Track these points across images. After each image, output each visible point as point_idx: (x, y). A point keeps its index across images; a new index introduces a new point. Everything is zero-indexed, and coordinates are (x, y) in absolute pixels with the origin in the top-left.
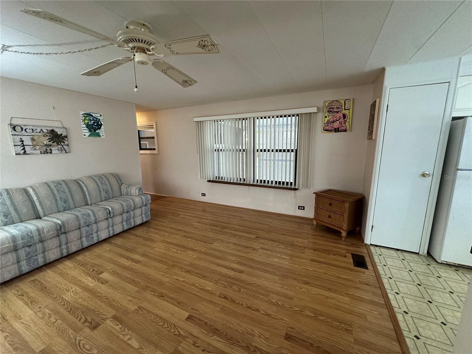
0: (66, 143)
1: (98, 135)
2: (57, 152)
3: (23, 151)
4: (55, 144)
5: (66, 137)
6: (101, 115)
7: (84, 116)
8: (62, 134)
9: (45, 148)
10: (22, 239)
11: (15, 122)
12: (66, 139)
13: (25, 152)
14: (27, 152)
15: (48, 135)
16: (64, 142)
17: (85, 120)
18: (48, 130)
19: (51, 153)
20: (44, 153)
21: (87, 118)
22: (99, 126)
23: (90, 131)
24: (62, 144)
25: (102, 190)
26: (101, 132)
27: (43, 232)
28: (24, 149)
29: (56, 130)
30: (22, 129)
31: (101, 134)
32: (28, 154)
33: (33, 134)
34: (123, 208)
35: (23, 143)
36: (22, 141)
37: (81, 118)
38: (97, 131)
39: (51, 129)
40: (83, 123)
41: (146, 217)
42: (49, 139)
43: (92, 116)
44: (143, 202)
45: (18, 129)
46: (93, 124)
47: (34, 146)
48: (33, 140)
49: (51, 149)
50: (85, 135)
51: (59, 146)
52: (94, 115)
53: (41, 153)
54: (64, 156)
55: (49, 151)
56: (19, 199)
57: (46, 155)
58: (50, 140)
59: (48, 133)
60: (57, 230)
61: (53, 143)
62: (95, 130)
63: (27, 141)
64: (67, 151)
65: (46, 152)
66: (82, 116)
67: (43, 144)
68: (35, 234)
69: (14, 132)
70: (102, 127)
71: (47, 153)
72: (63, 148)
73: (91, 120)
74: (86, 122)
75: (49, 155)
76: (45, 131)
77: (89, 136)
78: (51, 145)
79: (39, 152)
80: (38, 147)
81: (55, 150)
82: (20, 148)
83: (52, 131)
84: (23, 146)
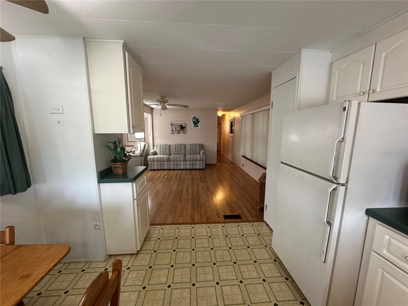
0: (185, 129)
1: (197, 126)
2: (182, 133)
4: (182, 130)
5: (185, 127)
6: (200, 117)
9: (178, 131)
10: (159, 159)
11: (172, 123)
16: (184, 129)
17: (193, 120)
19: (180, 133)
21: (194, 119)
22: (198, 122)
23: (194, 124)
25: (192, 150)
26: (199, 125)
28: (173, 132)
29: (182, 125)
31: (199, 126)
33: (176, 126)
34: (191, 159)
36: (173, 129)
38: (197, 124)
39: (181, 124)
41: (202, 166)
43: (196, 118)
44: (200, 159)
45: (172, 125)
46: (196, 122)
47: (176, 131)
48: (176, 128)
50: (192, 126)
52: (196, 117)
54: (184, 134)
55: (179, 133)
56: (167, 147)
58: (180, 128)
60: (168, 159)
62: (196, 125)
63: (174, 129)
65: (178, 133)
66: (192, 118)
68: (162, 158)
69: (171, 126)
70: (200, 122)
72: (184, 132)
73: (195, 120)
74: (193, 121)
76: (179, 125)
77: (194, 127)
78: (180, 130)
79: (176, 133)
82: (172, 131)
83: (181, 125)
84: (173, 131)
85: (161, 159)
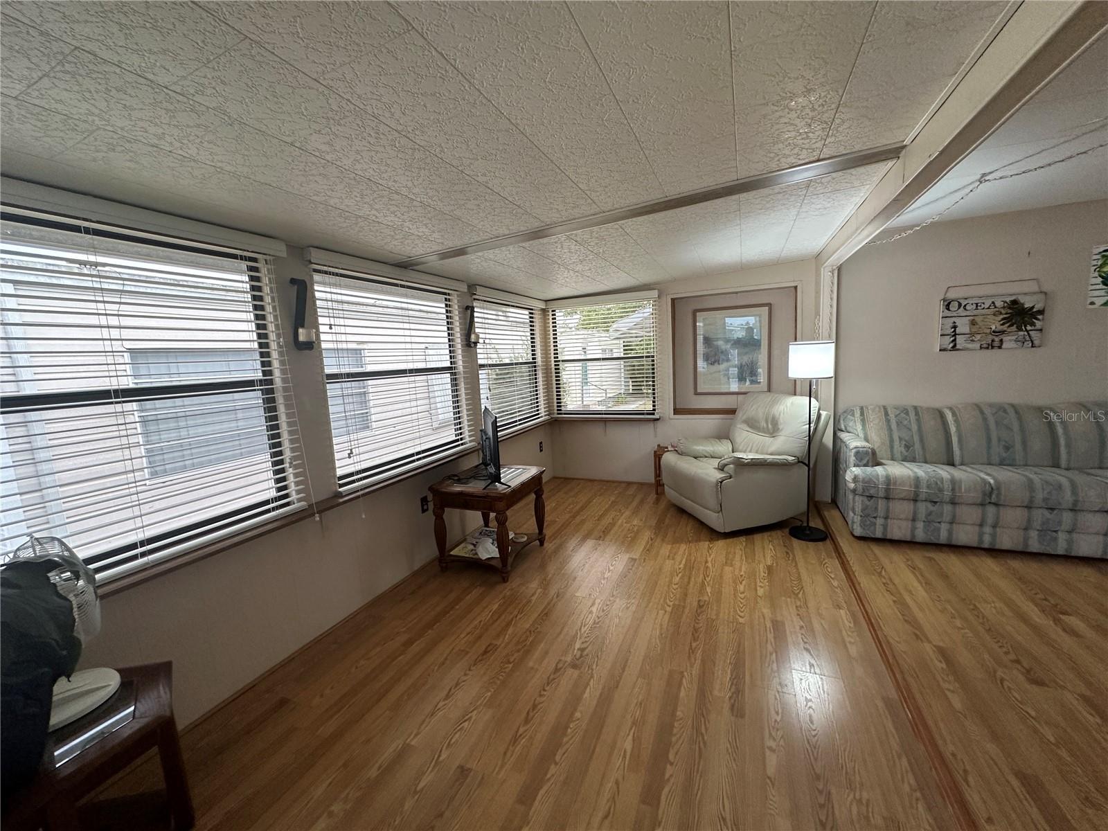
0: (1038, 325)
2: (1013, 345)
3: (951, 345)
4: (1014, 328)
5: (1041, 312)
7: (1104, 256)
8: (1033, 307)
9: (991, 337)
10: (928, 487)
11: (951, 295)
12: (1040, 317)
13: (955, 345)
14: (958, 347)
15: (1003, 311)
16: (1033, 324)
17: (1103, 266)
18: (1005, 302)
19: (1000, 347)
20: (987, 348)
24: (1029, 328)
27: (960, 488)
28: (955, 340)
29: (1022, 299)
30: (960, 305)
32: (958, 350)
33: (976, 312)
35: (955, 331)
36: (955, 327)
37: (1095, 263)
39: (1013, 298)
40: (1096, 274)
42: (1003, 319)
45: (954, 306)
47: (972, 334)
48: (973, 323)
49: (1001, 340)
50: (1092, 303)
51: (1022, 333)
53: (981, 348)
54: (1026, 353)
55: (996, 344)
56: (930, 423)
57: (989, 352)
58: (1007, 320)
59: (1004, 307)
60: (984, 494)
61: (1009, 326)
63: (963, 326)
64: (1036, 343)
65: (991, 346)
66: (1098, 257)
67: (988, 331)
68: (947, 486)
69: (947, 313)
71: (993, 347)
72: (1027, 338)
75: (996, 351)
76: (999, 304)
77: (1104, 305)
78: (1003, 332)
79: (977, 346)
80: (978, 337)
81: (1010, 340)
82: (948, 339)
83: (1015, 302)
84: (955, 335)
85: (941, 490)
